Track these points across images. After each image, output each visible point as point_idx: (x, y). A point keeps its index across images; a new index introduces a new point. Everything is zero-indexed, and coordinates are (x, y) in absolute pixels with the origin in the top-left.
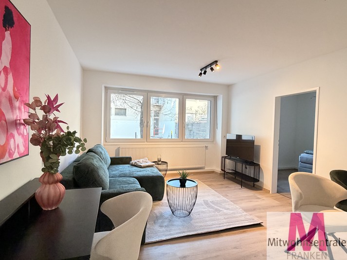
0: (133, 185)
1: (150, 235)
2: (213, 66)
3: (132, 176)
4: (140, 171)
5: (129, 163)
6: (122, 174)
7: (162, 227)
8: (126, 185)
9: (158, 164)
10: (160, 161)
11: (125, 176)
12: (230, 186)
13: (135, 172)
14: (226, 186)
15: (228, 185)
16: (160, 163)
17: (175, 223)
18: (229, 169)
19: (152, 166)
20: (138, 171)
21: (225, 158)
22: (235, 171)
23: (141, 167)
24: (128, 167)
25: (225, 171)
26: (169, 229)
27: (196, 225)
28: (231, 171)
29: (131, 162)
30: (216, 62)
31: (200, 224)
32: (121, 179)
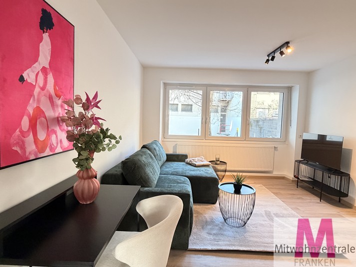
0: (182, 185)
1: (195, 241)
2: (284, 50)
3: (184, 175)
4: (194, 170)
5: (184, 161)
6: (175, 172)
7: (210, 234)
8: (175, 185)
9: (216, 164)
10: (218, 161)
11: (177, 174)
12: (303, 198)
13: (188, 171)
14: (299, 196)
15: (301, 197)
16: (219, 162)
17: (225, 233)
18: (305, 177)
19: (207, 166)
20: (191, 170)
21: (300, 162)
22: (313, 179)
23: (195, 166)
24: (183, 165)
25: (298, 178)
26: (217, 238)
27: (250, 239)
28: (307, 180)
29: (186, 160)
30: (287, 43)
31: (255, 239)
32: (172, 177)
